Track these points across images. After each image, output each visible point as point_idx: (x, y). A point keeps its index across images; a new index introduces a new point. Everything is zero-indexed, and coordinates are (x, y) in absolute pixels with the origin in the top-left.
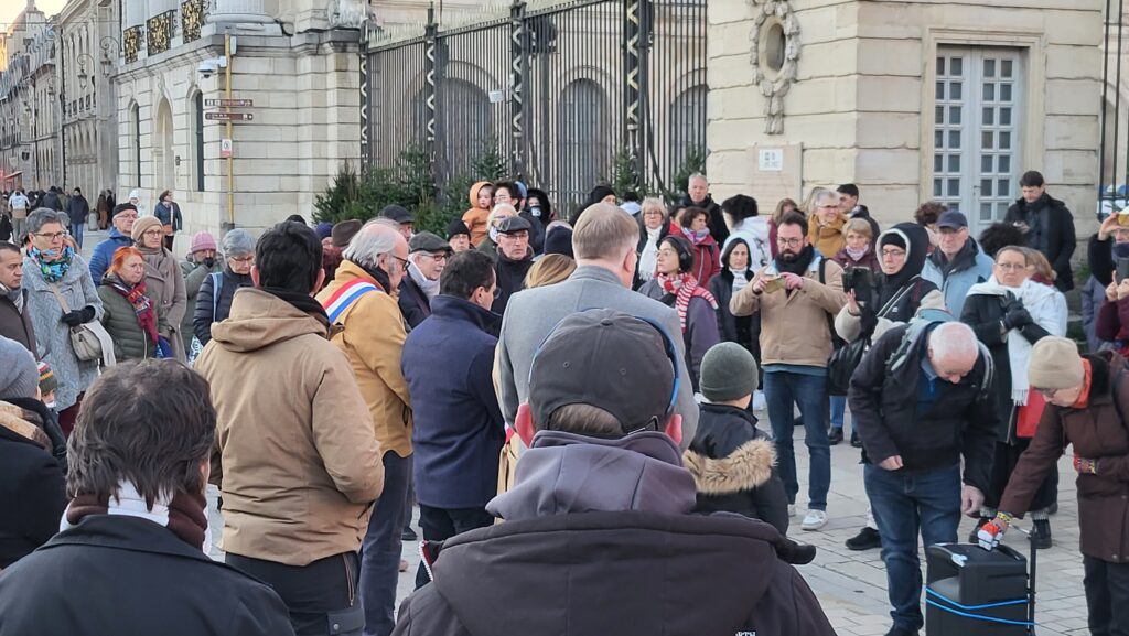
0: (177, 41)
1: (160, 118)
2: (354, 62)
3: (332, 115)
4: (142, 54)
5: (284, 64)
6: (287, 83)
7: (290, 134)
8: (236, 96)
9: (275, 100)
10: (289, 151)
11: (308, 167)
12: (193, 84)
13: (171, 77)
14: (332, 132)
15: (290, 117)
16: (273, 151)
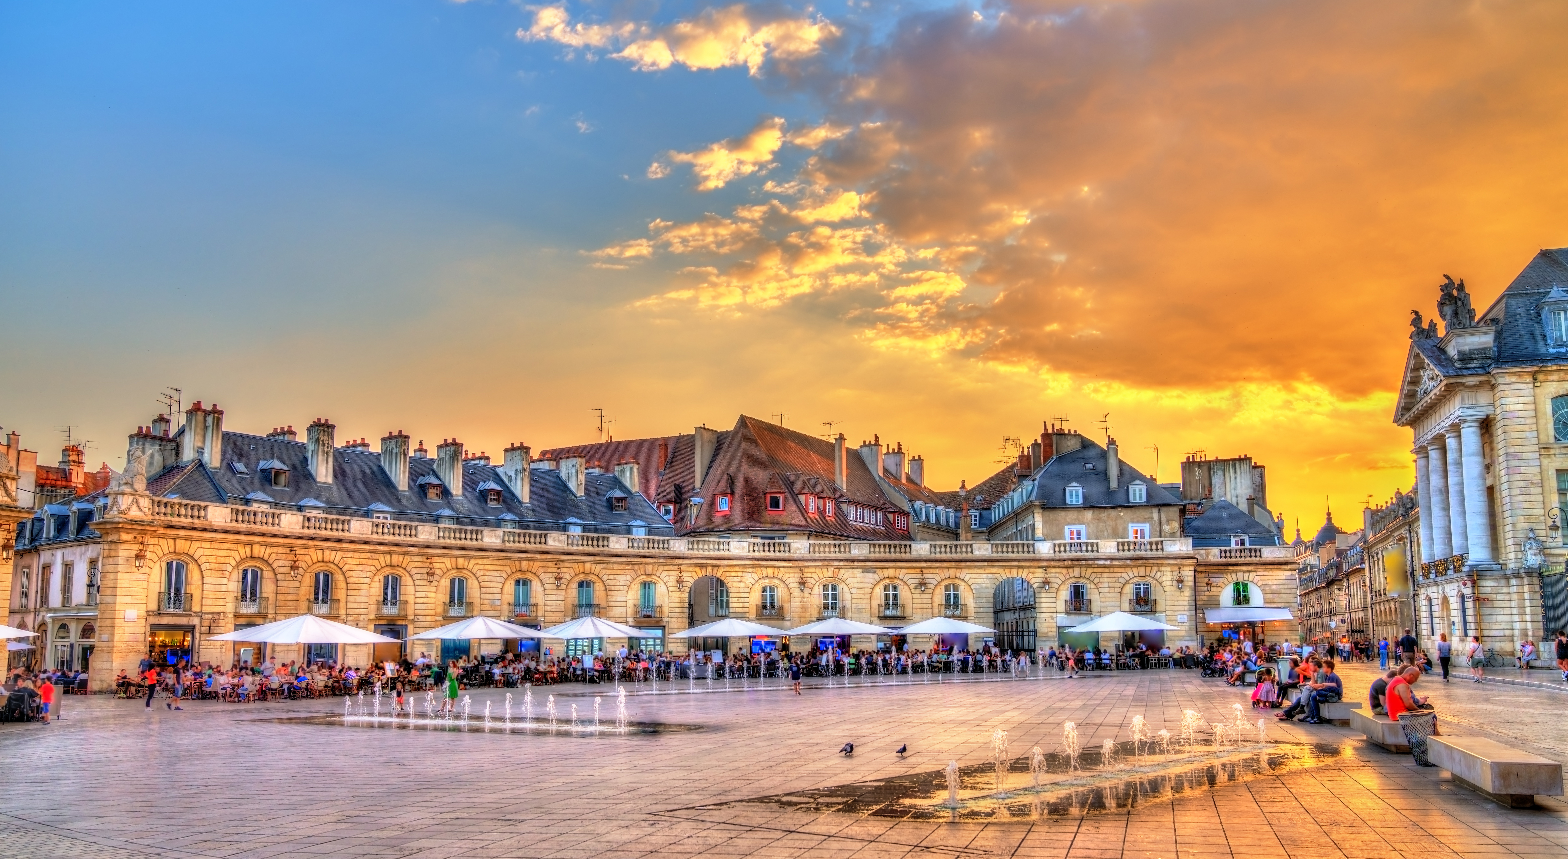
0: (1450, 572)
1: (1443, 604)
2: (1536, 580)
3: (1527, 603)
4: (1432, 576)
5: (1503, 582)
6: (1505, 590)
7: (1507, 611)
8: (1480, 596)
9: (1499, 597)
10: (1507, 618)
11: (1517, 626)
12: (1459, 591)
13: (1448, 587)
14: (1528, 610)
15: (1507, 604)
16: (1500, 618)
